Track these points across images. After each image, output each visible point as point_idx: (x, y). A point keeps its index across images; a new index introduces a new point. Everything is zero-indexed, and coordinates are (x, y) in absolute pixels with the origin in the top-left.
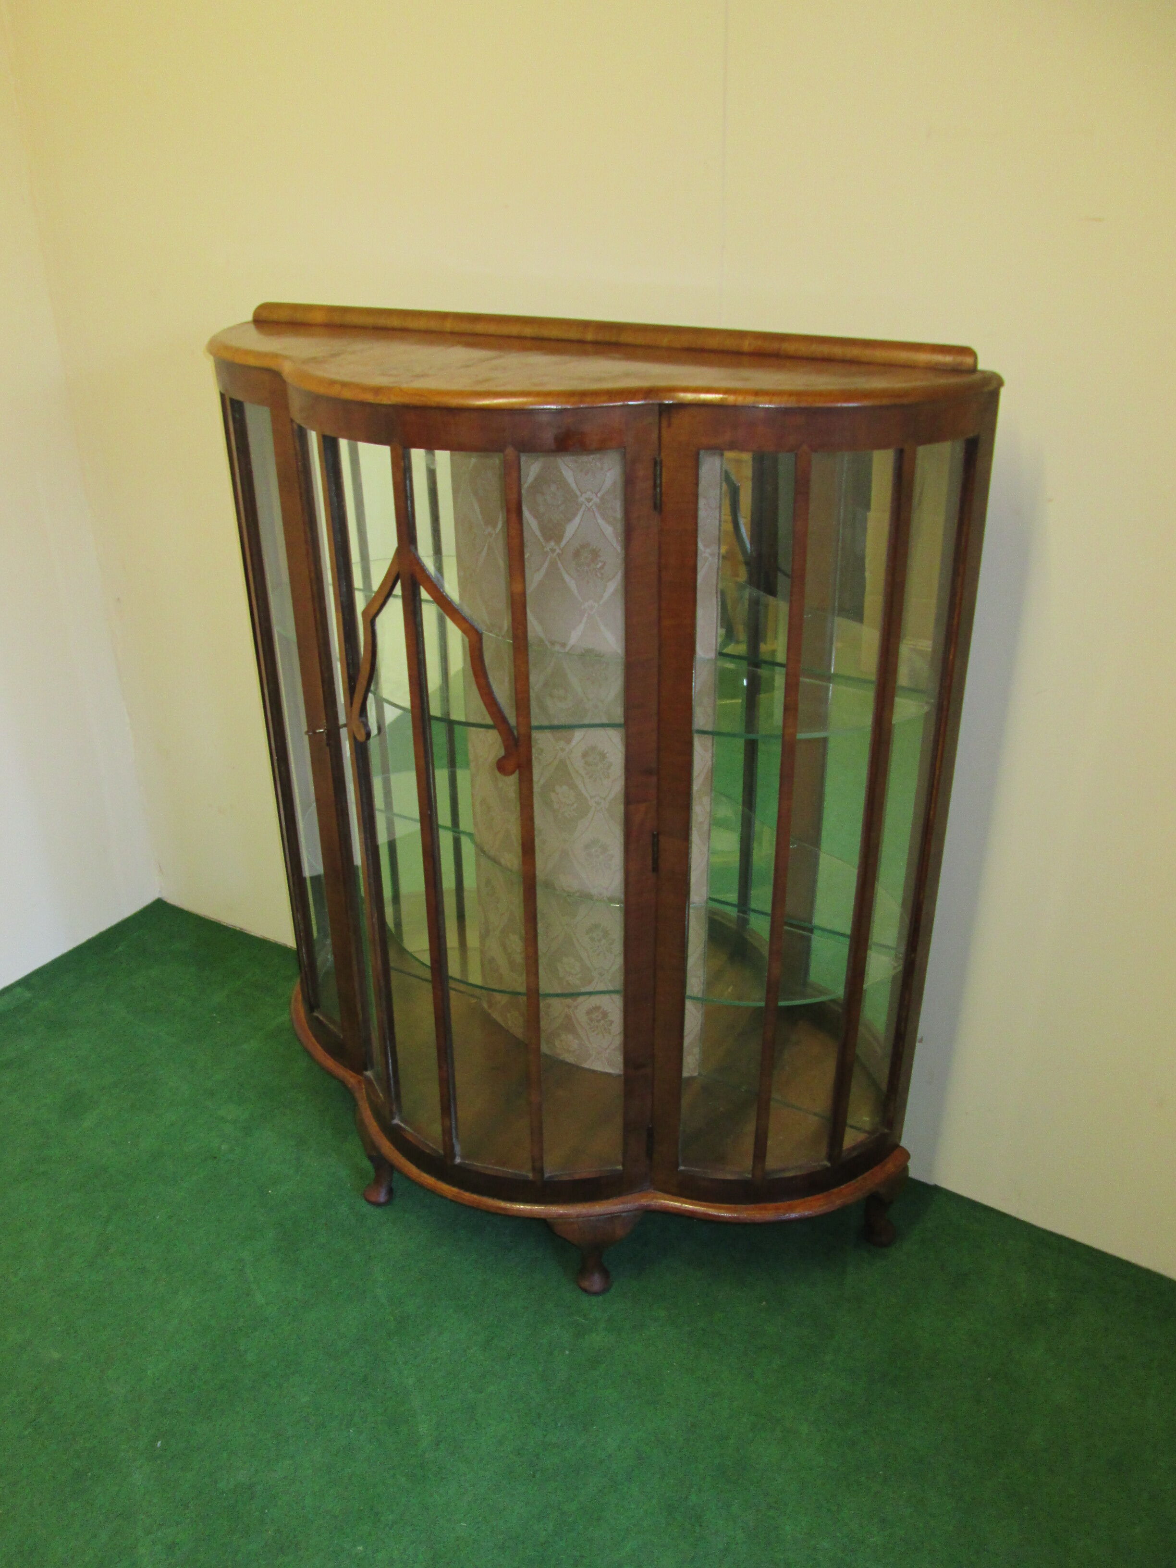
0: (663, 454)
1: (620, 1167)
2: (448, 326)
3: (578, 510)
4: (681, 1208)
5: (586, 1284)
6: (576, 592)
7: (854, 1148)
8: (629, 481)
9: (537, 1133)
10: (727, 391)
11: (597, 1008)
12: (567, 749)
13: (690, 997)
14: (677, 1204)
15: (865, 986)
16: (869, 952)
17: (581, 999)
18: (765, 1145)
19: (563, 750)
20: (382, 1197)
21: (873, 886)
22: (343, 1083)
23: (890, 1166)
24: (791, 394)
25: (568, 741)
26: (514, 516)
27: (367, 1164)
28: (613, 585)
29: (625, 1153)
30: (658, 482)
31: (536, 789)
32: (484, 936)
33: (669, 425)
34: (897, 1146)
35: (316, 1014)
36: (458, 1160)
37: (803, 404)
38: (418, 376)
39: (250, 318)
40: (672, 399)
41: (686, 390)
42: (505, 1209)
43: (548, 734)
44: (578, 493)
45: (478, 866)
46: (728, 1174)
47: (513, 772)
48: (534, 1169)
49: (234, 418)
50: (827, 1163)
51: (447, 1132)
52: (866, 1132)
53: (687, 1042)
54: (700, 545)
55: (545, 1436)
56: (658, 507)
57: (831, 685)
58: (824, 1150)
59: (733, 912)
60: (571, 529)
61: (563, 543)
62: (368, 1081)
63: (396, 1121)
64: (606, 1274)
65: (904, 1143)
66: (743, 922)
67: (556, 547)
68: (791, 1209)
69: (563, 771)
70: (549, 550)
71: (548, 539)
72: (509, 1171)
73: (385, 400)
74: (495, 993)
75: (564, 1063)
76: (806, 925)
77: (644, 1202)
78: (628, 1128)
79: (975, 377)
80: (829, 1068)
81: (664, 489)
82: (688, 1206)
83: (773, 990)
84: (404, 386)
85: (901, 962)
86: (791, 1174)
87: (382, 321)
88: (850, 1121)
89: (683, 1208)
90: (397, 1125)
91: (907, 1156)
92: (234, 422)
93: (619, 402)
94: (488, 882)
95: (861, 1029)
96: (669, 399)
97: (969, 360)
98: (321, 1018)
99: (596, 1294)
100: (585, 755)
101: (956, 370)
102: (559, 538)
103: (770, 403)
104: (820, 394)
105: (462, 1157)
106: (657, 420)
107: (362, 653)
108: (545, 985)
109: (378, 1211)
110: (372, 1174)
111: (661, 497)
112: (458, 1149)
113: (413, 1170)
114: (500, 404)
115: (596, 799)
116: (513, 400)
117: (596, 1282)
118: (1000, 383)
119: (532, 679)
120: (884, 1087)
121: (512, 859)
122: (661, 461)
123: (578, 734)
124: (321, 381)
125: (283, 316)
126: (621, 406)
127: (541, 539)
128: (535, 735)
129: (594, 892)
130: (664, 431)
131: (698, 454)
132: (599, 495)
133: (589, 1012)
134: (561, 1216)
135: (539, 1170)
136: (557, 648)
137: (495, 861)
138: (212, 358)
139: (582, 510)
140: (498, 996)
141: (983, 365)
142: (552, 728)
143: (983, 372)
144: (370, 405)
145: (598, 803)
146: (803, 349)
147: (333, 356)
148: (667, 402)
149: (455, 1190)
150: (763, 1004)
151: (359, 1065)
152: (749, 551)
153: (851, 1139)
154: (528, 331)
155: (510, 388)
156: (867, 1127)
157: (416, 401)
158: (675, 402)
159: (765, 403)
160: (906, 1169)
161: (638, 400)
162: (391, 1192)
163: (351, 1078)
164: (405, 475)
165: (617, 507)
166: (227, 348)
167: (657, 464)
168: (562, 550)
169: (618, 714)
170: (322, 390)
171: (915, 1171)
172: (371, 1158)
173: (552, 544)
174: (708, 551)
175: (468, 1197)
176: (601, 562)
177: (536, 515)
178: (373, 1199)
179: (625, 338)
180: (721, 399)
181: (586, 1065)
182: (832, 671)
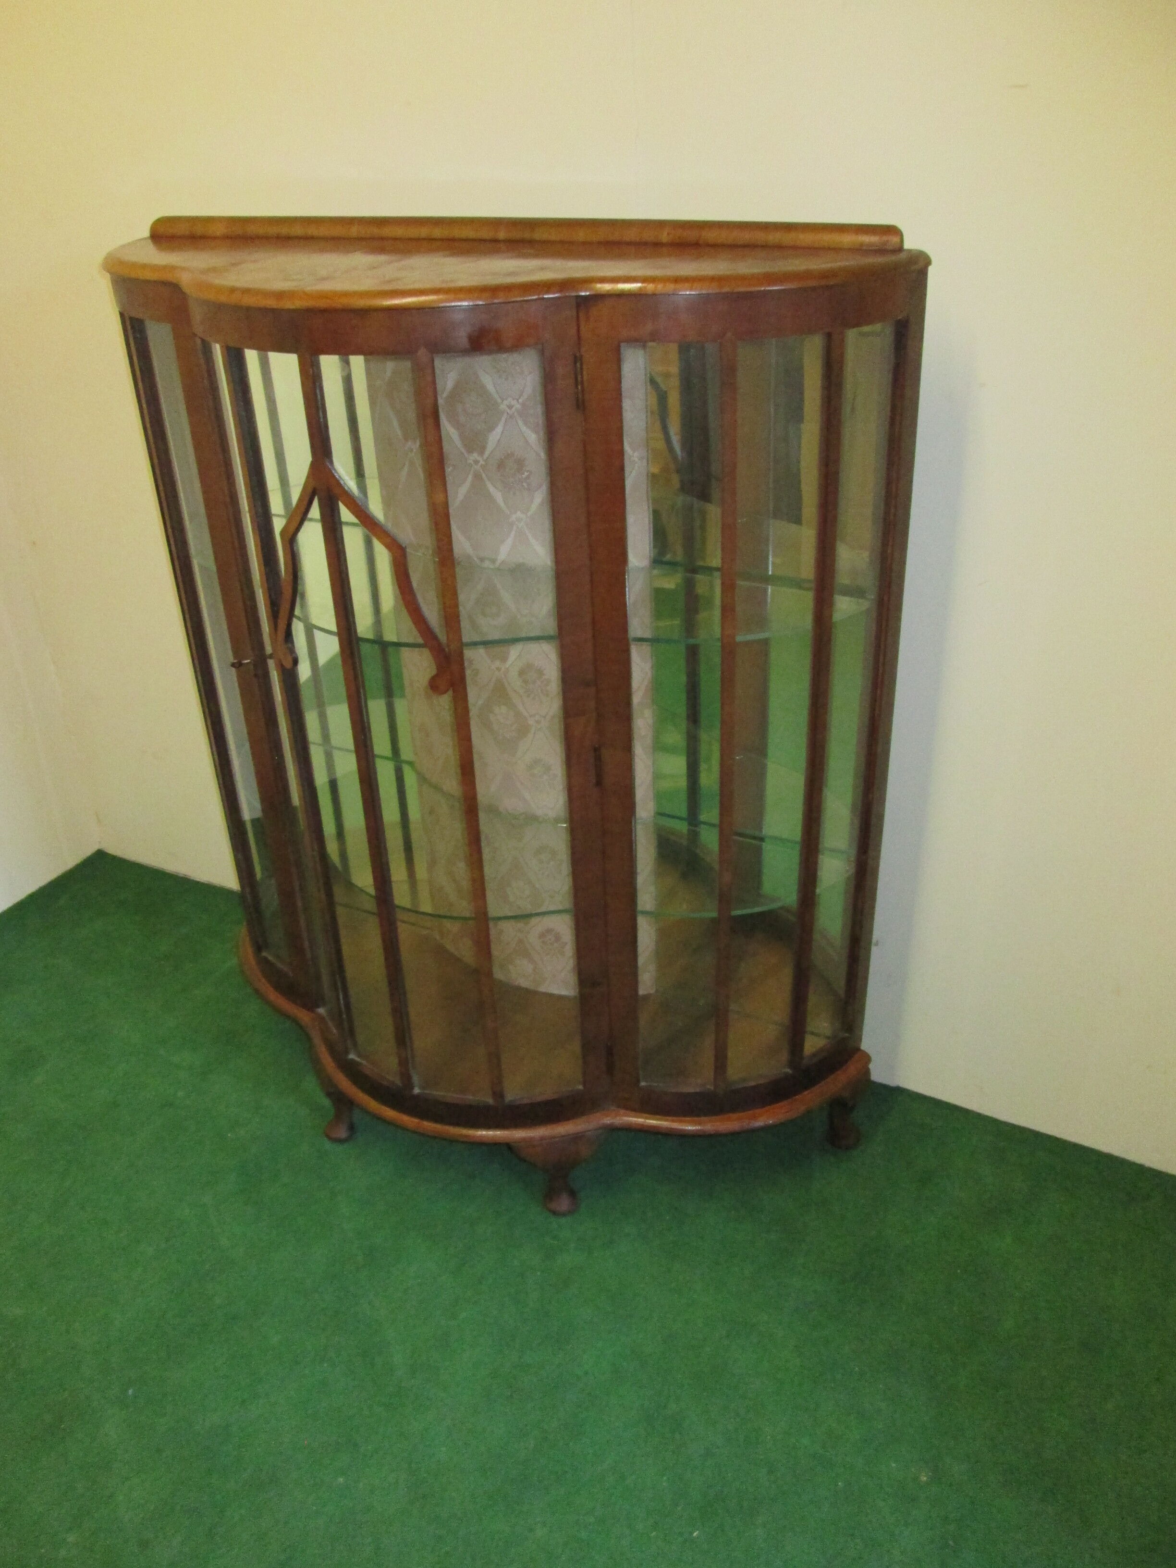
0: (583, 349)
1: (581, 1087)
2: (354, 231)
3: (500, 420)
4: (645, 1124)
5: (553, 1206)
6: (502, 504)
7: (814, 1055)
8: (548, 379)
9: (495, 1059)
10: (644, 280)
11: (549, 931)
12: (503, 668)
13: (643, 913)
14: (640, 1120)
15: (818, 891)
16: (821, 857)
17: (534, 921)
18: (725, 1057)
19: (499, 669)
20: (343, 1133)
21: (820, 790)
22: (295, 1021)
23: (852, 1069)
24: (712, 279)
25: (504, 659)
26: (430, 421)
27: (326, 1102)
28: (539, 498)
29: (584, 1074)
30: (579, 379)
31: (474, 712)
32: (432, 864)
33: (588, 318)
34: (858, 1049)
35: (264, 954)
36: (417, 1091)
37: (726, 289)
38: (324, 279)
39: (146, 233)
40: (590, 290)
41: (603, 280)
42: (466, 1136)
43: (481, 651)
44: (499, 401)
45: (420, 793)
46: (691, 1086)
47: (445, 692)
48: (494, 1094)
49: (135, 338)
50: (789, 1070)
51: (404, 1063)
52: (828, 1038)
53: (641, 960)
54: (627, 447)
55: (520, 1357)
56: (580, 405)
57: (770, 587)
58: (784, 1056)
59: (682, 827)
60: (494, 438)
61: (487, 453)
62: (321, 1019)
63: (352, 1056)
64: (573, 1194)
65: (865, 1045)
66: (694, 836)
67: (479, 458)
68: (755, 1118)
69: (500, 692)
70: (472, 463)
71: (470, 451)
72: (470, 1098)
73: (289, 305)
74: (445, 920)
75: (519, 988)
76: (757, 833)
77: (607, 1121)
78: (587, 1047)
79: (902, 256)
80: (786, 976)
81: (586, 384)
82: (652, 1122)
83: (724, 900)
84: (308, 289)
85: (853, 865)
86: (753, 1083)
87: (284, 230)
88: (809, 1028)
89: (646, 1124)
90: (352, 1060)
91: (867, 1058)
92: (136, 343)
93: (534, 295)
94: (432, 812)
95: (816, 936)
96: (586, 291)
97: (895, 240)
98: (270, 958)
99: (564, 1215)
100: (522, 673)
101: (881, 251)
102: (482, 450)
103: (691, 290)
104: (743, 278)
105: (422, 1087)
106: (575, 313)
107: (283, 572)
108: (494, 908)
109: (340, 1148)
110: (332, 1112)
111: (583, 395)
112: (416, 1079)
113: (373, 1105)
114: (409, 303)
115: (537, 717)
116: (423, 298)
117: (564, 1203)
118: (928, 262)
119: (462, 597)
120: (842, 993)
121: (452, 785)
122: (581, 356)
123: (514, 652)
124: (220, 289)
125: (182, 229)
126: (536, 300)
127: (463, 450)
128: (468, 653)
129: (539, 813)
130: (582, 323)
131: (619, 346)
132: (520, 401)
133: (542, 935)
134: (524, 1140)
135: (499, 1095)
136: (487, 564)
137: (437, 788)
138: (108, 275)
139: (503, 419)
140: (448, 924)
141: (910, 243)
142: (486, 643)
143: (909, 251)
144: (273, 310)
145: (538, 722)
146: (723, 237)
147: (234, 265)
148: (583, 294)
149: (416, 1120)
150: (714, 914)
151: (310, 1002)
152: (680, 458)
153: (812, 1045)
154: (437, 233)
155: (417, 286)
156: (828, 1032)
157: (322, 304)
158: (593, 293)
159: (687, 290)
160: (867, 1072)
161: (554, 293)
162: (352, 1128)
163: (304, 1016)
164: (314, 383)
165: (538, 411)
166: (121, 263)
167: (577, 359)
168: (486, 461)
169: (551, 626)
170: (223, 299)
171: (878, 1074)
172: (329, 1095)
173: (475, 456)
174: (636, 454)
175: (429, 1126)
176: (528, 471)
177: (458, 425)
178: (334, 1136)
179: (538, 235)
180: (640, 288)
181: (542, 989)
182: (770, 573)
